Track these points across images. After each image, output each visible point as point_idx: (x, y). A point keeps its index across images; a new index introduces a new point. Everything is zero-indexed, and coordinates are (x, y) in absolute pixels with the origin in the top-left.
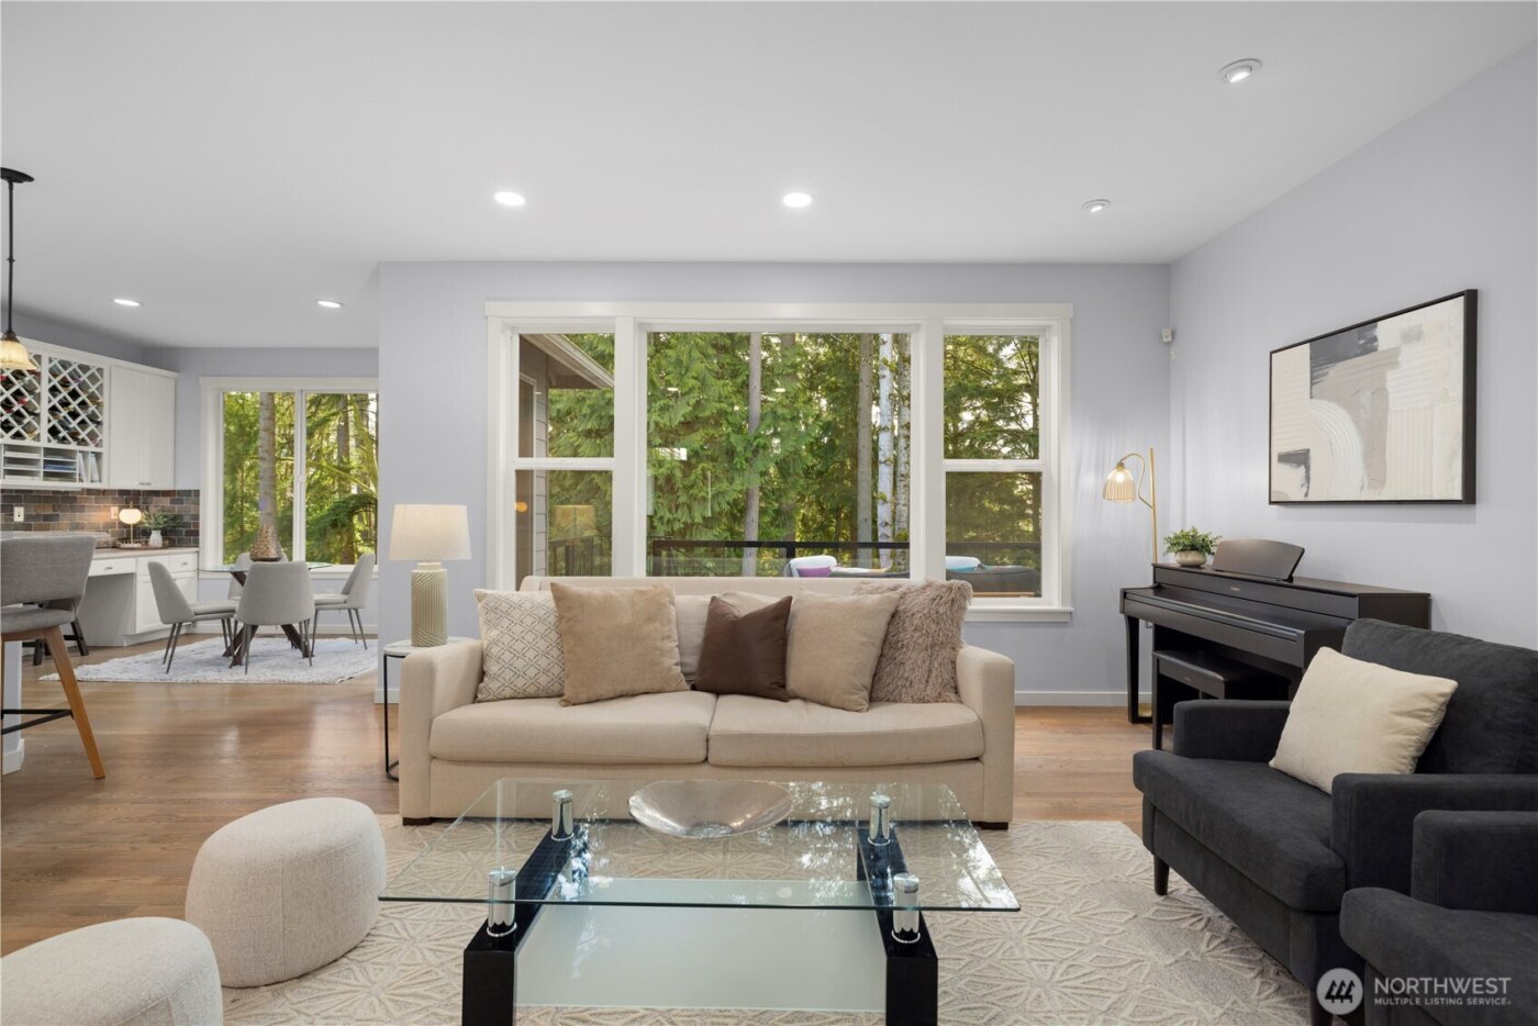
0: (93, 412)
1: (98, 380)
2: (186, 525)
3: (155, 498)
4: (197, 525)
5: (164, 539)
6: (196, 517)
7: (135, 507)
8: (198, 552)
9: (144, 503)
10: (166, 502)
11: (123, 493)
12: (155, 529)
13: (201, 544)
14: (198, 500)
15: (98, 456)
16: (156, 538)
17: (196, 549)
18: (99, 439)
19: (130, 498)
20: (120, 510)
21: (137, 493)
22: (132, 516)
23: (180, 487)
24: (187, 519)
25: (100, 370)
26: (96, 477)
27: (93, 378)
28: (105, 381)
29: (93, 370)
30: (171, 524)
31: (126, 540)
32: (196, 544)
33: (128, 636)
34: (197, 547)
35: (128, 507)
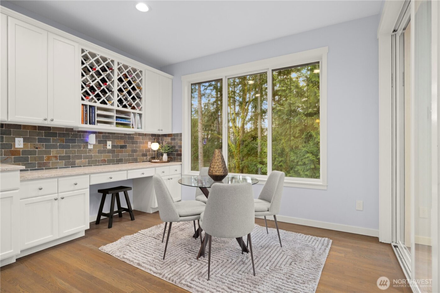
0: (138, 93)
1: (140, 77)
2: (177, 151)
3: (165, 138)
4: (181, 151)
5: (168, 158)
6: (181, 147)
7: (157, 142)
8: (181, 164)
9: (161, 140)
10: (169, 139)
11: (153, 135)
12: (165, 153)
13: (182, 161)
14: (181, 138)
15: (140, 115)
16: (165, 157)
17: (180, 163)
18: (141, 107)
19: (156, 138)
20: (151, 143)
21: (159, 136)
22: (155, 146)
23: (174, 132)
24: (177, 148)
25: (141, 72)
26: (140, 126)
27: (138, 75)
28: (143, 77)
29: (138, 71)
30: (171, 150)
31: (154, 158)
32: (180, 160)
33: (152, 208)
34: (181, 162)
35: (154, 142)
